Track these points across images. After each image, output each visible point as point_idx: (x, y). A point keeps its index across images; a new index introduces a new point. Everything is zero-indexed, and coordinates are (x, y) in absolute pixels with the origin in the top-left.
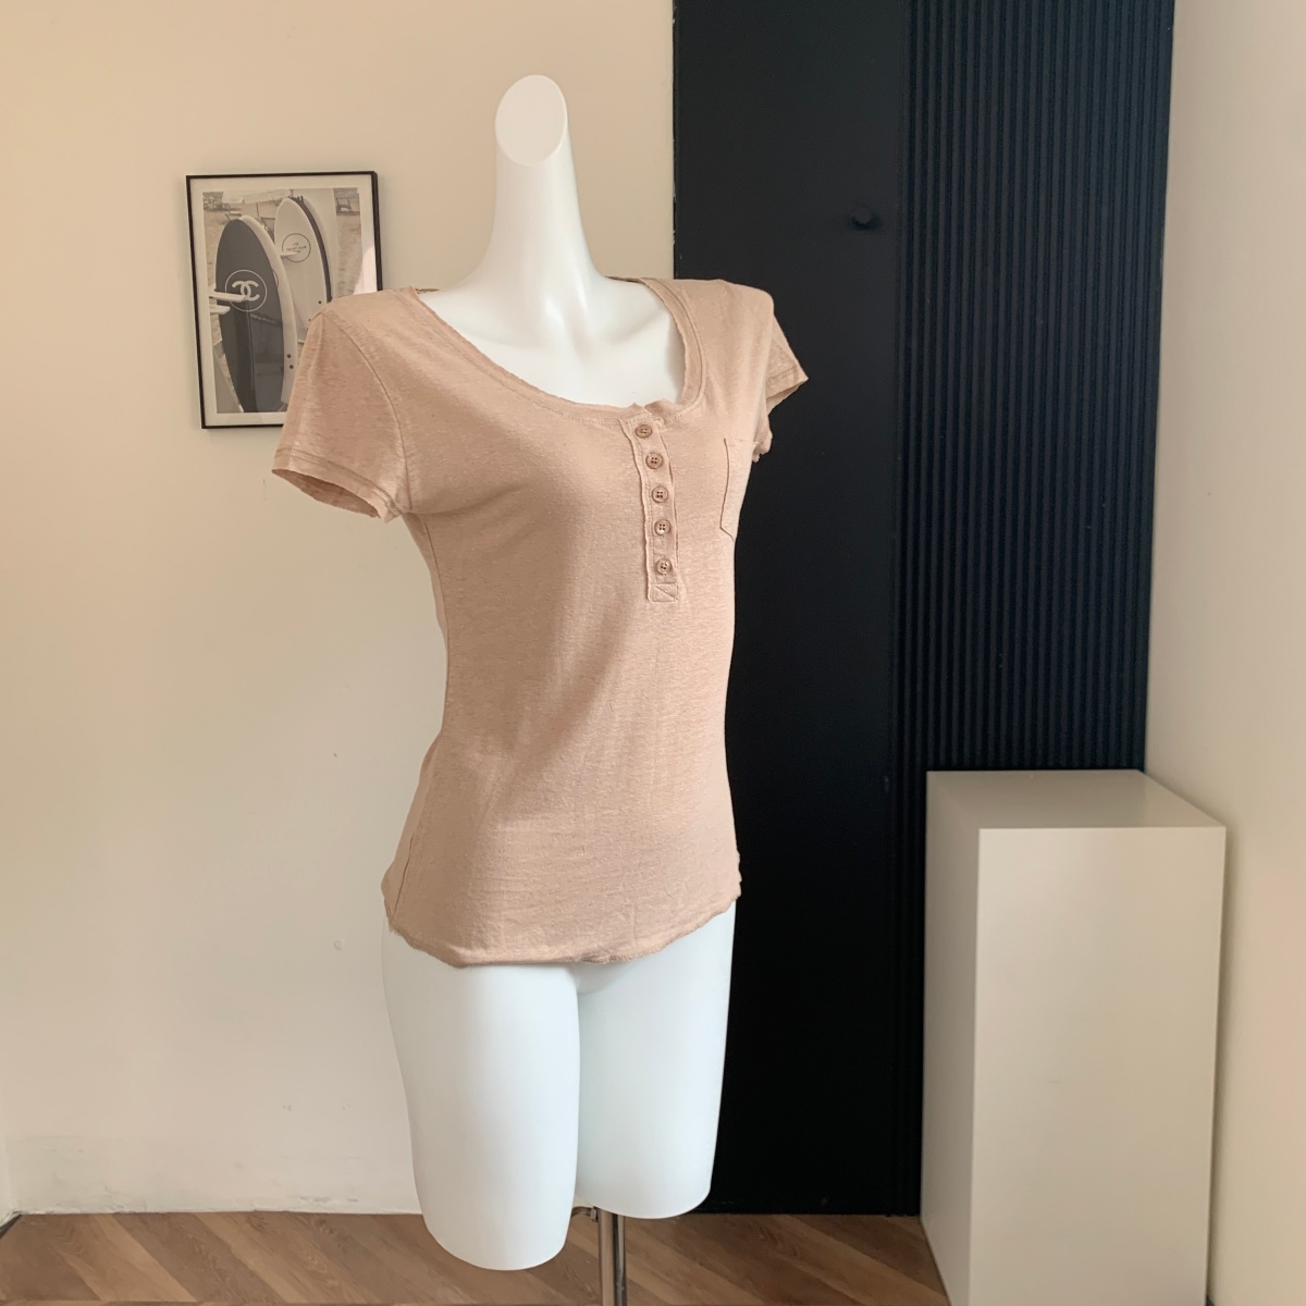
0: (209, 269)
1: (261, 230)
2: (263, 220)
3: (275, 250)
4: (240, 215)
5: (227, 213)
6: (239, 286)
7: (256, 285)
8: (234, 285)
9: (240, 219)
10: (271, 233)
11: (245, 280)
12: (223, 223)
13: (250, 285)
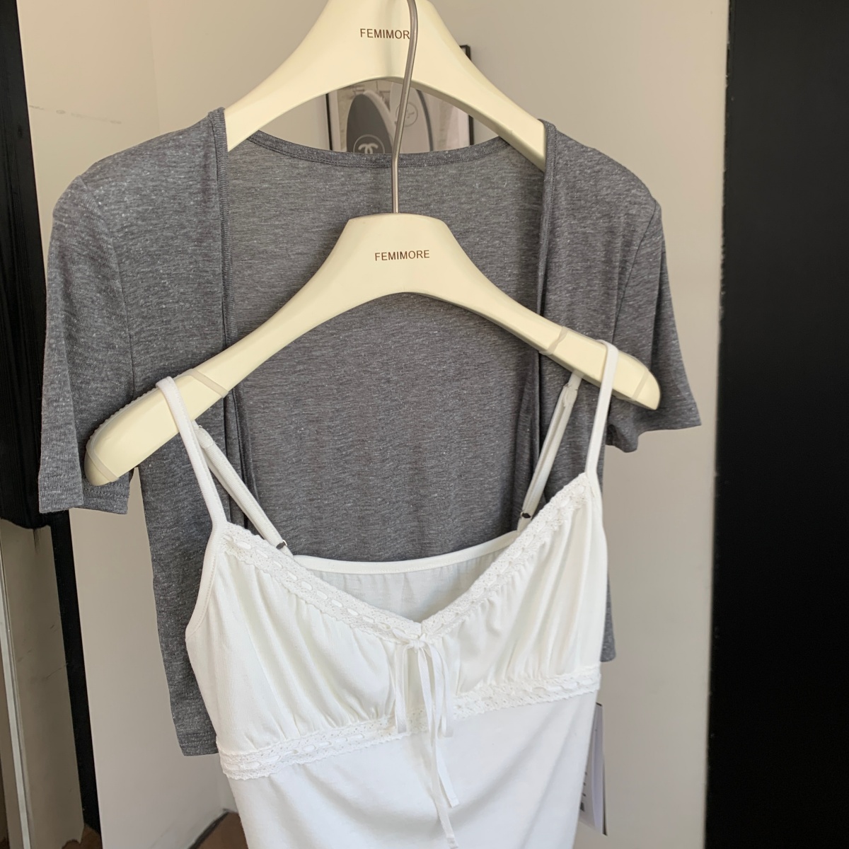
0: (341, 136)
1: (379, 102)
2: (381, 93)
3: (390, 117)
4: (364, 90)
5: (354, 89)
6: (364, 149)
7: (376, 146)
8: (360, 148)
9: (365, 93)
10: (387, 103)
11: (368, 143)
12: (351, 98)
13: (373, 148)
